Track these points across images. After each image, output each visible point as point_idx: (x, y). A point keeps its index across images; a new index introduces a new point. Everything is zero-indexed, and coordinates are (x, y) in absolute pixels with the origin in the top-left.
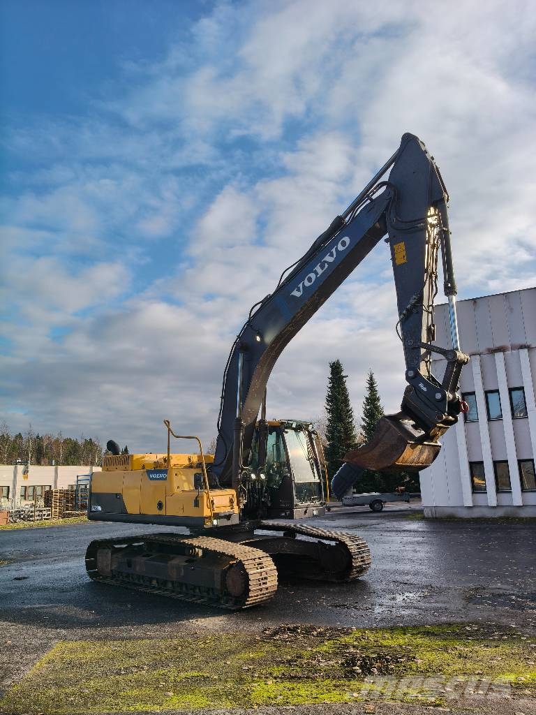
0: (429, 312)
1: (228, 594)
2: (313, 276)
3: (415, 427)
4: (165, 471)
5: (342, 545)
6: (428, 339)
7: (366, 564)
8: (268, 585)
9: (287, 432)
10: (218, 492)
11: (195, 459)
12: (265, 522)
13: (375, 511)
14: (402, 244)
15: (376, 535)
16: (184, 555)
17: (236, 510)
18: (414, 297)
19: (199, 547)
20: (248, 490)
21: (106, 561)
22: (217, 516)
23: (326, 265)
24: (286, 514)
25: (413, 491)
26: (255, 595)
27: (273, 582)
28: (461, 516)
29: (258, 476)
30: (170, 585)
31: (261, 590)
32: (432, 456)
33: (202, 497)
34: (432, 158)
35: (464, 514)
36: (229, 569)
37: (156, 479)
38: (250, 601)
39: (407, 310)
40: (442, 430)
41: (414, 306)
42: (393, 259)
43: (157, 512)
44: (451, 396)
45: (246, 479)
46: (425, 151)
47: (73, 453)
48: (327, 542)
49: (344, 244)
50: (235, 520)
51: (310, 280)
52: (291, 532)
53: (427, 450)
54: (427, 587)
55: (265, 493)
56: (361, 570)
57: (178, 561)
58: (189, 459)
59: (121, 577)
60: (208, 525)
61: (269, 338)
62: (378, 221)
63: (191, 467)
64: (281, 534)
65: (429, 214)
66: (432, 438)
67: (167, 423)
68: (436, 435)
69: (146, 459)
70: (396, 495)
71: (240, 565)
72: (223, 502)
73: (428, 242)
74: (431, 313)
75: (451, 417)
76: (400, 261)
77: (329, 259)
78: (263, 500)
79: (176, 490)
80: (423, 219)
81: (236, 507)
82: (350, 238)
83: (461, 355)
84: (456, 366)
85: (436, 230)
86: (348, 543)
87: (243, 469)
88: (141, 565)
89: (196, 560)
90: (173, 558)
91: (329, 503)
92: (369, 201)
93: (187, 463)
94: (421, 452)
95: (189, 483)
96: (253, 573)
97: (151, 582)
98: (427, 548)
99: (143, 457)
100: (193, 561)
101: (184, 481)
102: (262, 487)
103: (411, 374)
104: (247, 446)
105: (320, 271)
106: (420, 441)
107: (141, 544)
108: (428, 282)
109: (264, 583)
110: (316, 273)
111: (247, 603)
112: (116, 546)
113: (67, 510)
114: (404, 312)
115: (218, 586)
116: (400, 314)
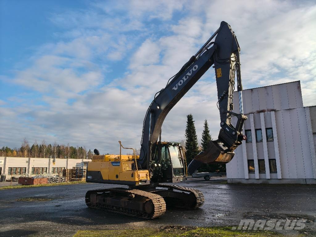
0: (231, 98)
1: (146, 213)
2: (182, 81)
3: (224, 146)
4: (119, 162)
5: (192, 194)
6: (230, 109)
7: (202, 202)
8: (162, 209)
9: (170, 147)
10: (141, 171)
11: (131, 157)
12: (160, 184)
13: (206, 180)
14: (220, 69)
15: (207, 190)
16: (127, 197)
18: (224, 91)
19: (133, 194)
20: (154, 170)
21: (94, 199)
22: (141, 181)
23: (188, 77)
24: (169, 181)
25: (223, 171)
26: (157, 213)
27: (164, 208)
28: (243, 183)
29: (158, 165)
30: (121, 209)
31: (159, 211)
32: (230, 158)
33: (135, 173)
34: (234, 32)
35: (245, 182)
36: (146, 202)
37: (115, 165)
38: (155, 216)
39: (222, 97)
40: (235, 147)
41: (224, 95)
42: (216, 75)
43: (115, 179)
44: (239, 133)
45: (153, 166)
46: (231, 29)
47: (74, 153)
48: (186, 192)
49: (195, 68)
50: (148, 183)
51: (181, 83)
52: (171, 188)
53: (228, 155)
54: (228, 211)
55: (161, 172)
56: (200, 204)
57: (125, 199)
58: (129, 157)
59: (100, 206)
60: (137, 185)
61: (163, 107)
62: (210, 59)
63: (129, 160)
64: (167, 189)
65: (231, 56)
66: (231, 150)
67: (120, 142)
68: (233, 149)
69: (111, 157)
70: (215, 173)
71: (151, 201)
72: (143, 175)
73: (231, 68)
74: (232, 98)
75: (239, 142)
76: (219, 76)
77: (189, 74)
78: (160, 175)
79: (124, 170)
80: (229, 58)
81: (148, 178)
82: (198, 66)
83: (243, 116)
84: (241, 121)
85: (235, 63)
86: (195, 193)
87: (151, 162)
88: (109, 201)
89: (132, 199)
90: (122, 198)
91: (187, 176)
92: (206, 50)
93: (128, 159)
94: (226, 156)
95: (129, 167)
96: (156, 204)
97: (113, 208)
98: (228, 196)
99: (109, 156)
100: (131, 199)
101: (127, 166)
102: (159, 169)
103: (223, 124)
104: (153, 152)
105: (185, 79)
106: (226, 151)
107: (108, 192)
108: (230, 85)
109: (160, 209)
110: (183, 80)
111: (153, 216)
112: (98, 193)
113: (73, 178)
114: (220, 98)
115: (141, 209)
116: (219, 98)
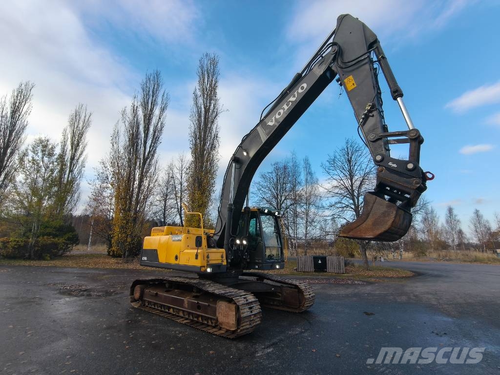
12: (244, 271)
14: (351, 77)
17: (225, 263)
23: (291, 103)
24: (259, 267)
29: (241, 241)
43: (173, 261)
49: (302, 88)
51: (279, 114)
55: (246, 252)
59: (150, 305)
61: (252, 153)
64: (255, 279)
72: (217, 257)
76: (351, 88)
77: (292, 99)
78: (244, 257)
81: (225, 261)
95: (192, 243)
102: (244, 248)
103: (379, 157)
105: (286, 108)
110: (284, 109)
114: (363, 117)
